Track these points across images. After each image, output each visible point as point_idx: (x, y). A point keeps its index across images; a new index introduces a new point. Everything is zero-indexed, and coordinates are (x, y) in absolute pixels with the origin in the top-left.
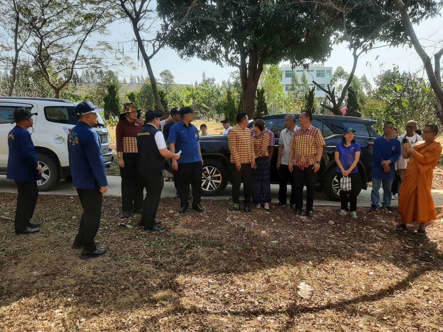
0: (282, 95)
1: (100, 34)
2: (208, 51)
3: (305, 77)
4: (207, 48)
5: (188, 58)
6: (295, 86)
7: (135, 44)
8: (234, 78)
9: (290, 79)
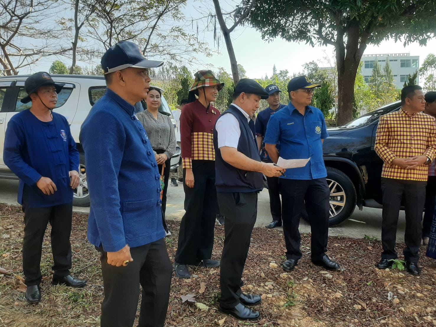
0: (362, 87)
1: (173, 19)
2: (294, 30)
3: (389, 68)
4: (293, 26)
5: (271, 38)
6: (377, 77)
7: (212, 21)
8: (308, 69)
9: (371, 69)
